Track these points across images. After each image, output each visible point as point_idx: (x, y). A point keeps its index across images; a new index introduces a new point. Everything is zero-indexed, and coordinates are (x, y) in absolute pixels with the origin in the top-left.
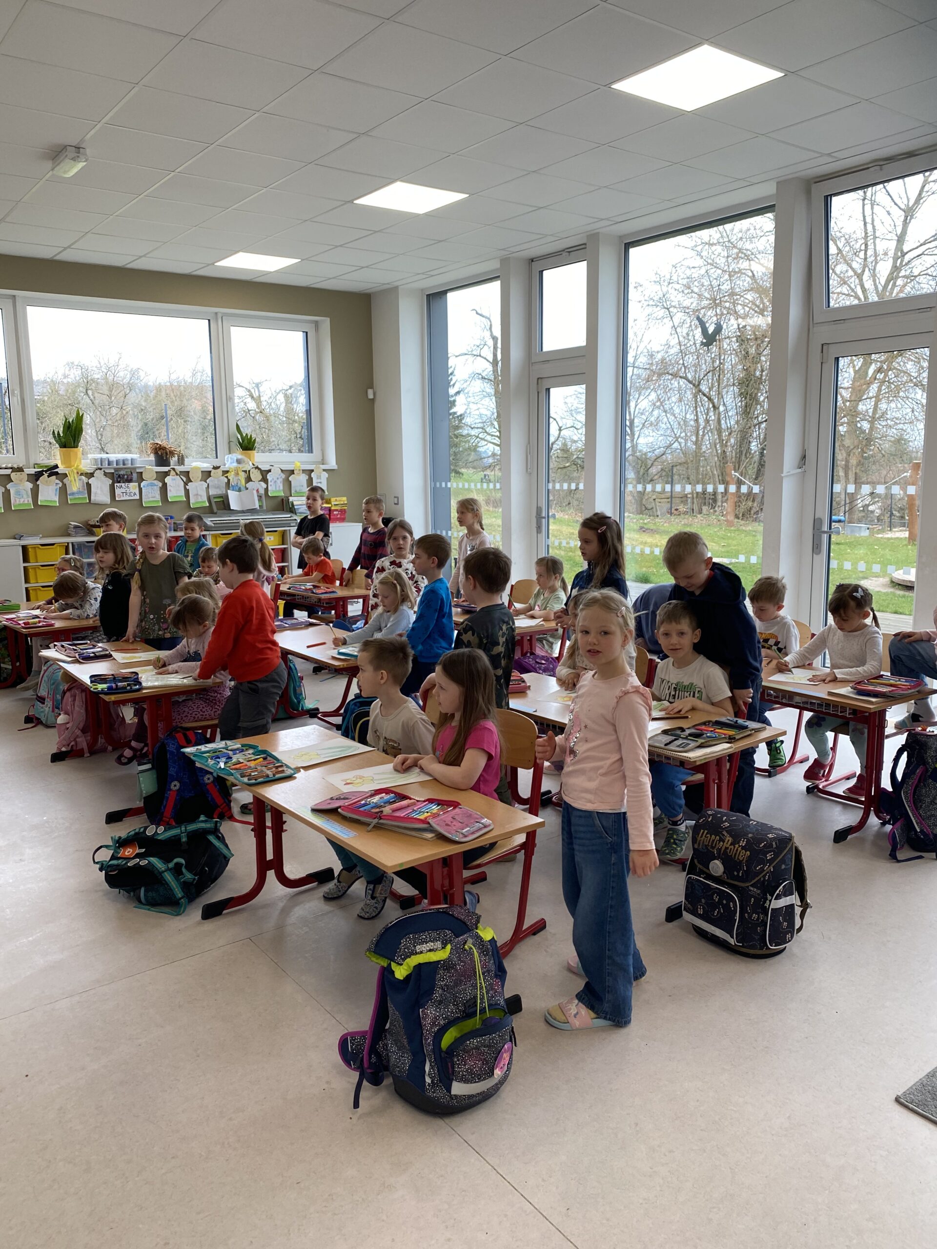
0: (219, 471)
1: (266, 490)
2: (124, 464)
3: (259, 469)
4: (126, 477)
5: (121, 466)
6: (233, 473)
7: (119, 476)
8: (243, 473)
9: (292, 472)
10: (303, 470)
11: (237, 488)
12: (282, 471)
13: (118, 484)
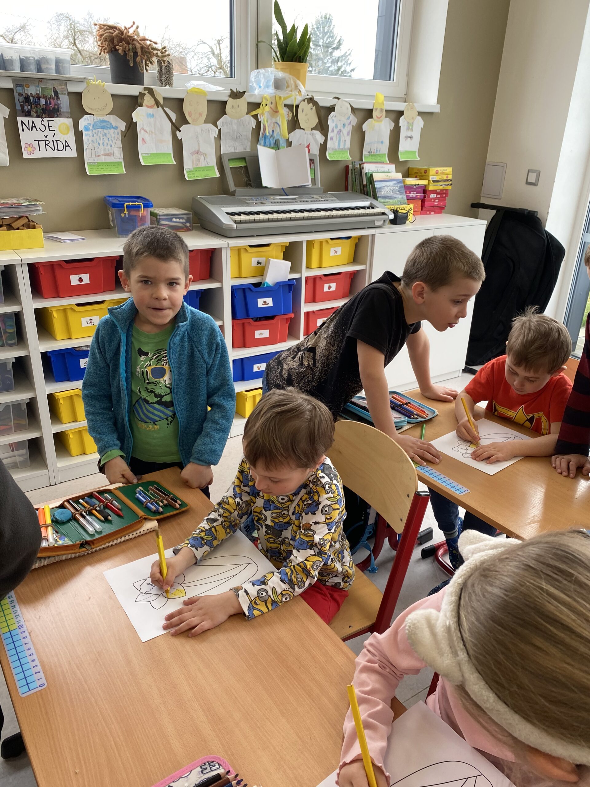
0: (242, 103)
1: (323, 148)
2: (39, 70)
3: (315, 103)
4: (43, 101)
5: (33, 73)
6: (267, 109)
7: (27, 99)
8: (286, 109)
9: (368, 114)
10: (387, 111)
11: (272, 142)
12: (354, 110)
13: (25, 120)
